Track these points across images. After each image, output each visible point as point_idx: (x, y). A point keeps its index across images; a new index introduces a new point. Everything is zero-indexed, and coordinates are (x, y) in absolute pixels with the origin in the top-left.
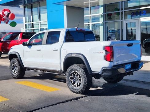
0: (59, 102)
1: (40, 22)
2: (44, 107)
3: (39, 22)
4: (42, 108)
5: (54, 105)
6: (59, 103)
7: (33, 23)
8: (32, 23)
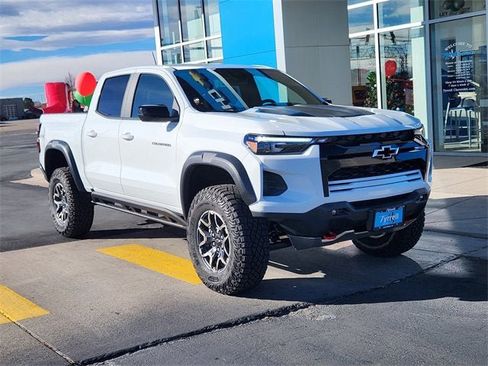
0: (213, 323)
1: (208, 38)
2: (155, 344)
3: (205, 39)
4: (145, 346)
5: (191, 334)
6: (214, 328)
7: (184, 44)
8: (181, 44)
